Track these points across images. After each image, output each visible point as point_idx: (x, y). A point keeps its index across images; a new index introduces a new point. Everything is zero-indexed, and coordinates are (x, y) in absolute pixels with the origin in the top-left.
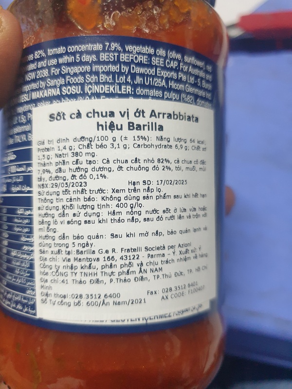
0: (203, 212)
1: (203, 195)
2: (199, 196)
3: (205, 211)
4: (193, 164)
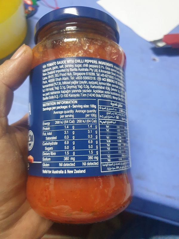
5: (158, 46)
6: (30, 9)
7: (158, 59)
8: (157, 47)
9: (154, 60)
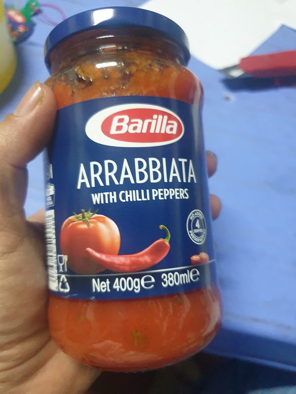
5: (231, 76)
6: (21, 29)
7: (233, 96)
8: (229, 78)
9: (227, 99)
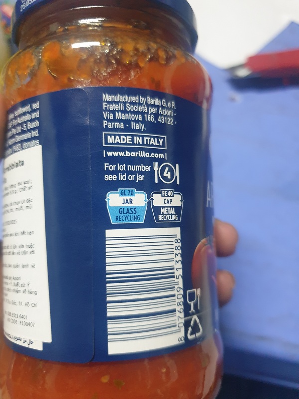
0: (30, 250)
1: (31, 233)
2: (26, 234)
3: (33, 248)
4: (21, 205)
5: (237, 76)
7: (239, 98)
9: (233, 100)
